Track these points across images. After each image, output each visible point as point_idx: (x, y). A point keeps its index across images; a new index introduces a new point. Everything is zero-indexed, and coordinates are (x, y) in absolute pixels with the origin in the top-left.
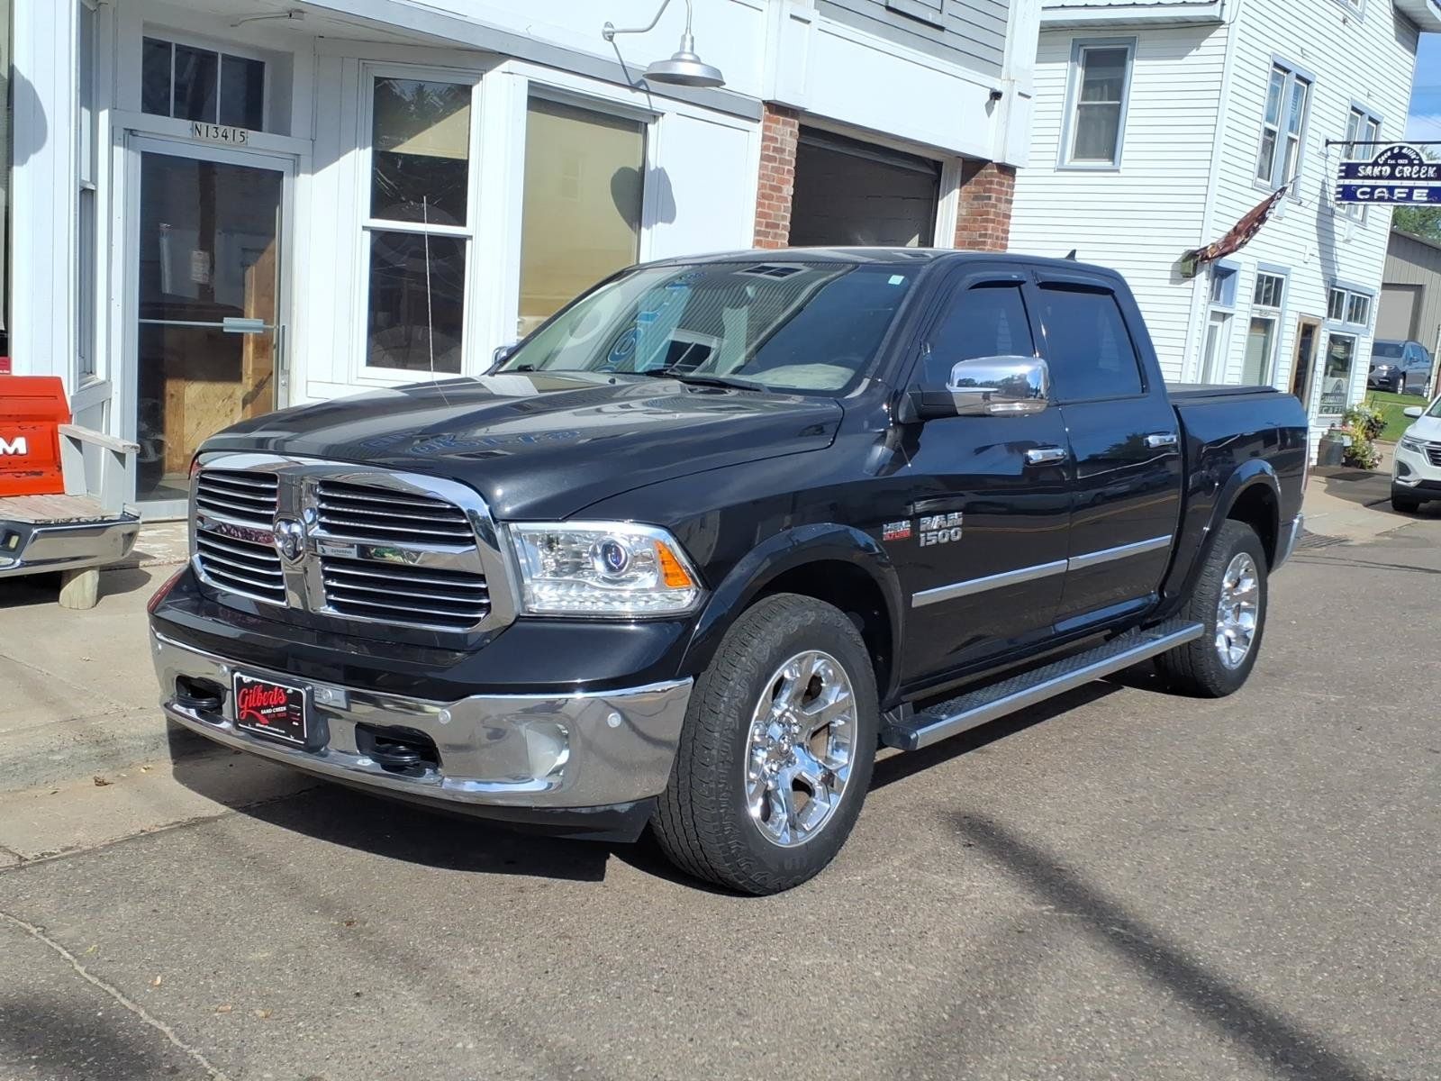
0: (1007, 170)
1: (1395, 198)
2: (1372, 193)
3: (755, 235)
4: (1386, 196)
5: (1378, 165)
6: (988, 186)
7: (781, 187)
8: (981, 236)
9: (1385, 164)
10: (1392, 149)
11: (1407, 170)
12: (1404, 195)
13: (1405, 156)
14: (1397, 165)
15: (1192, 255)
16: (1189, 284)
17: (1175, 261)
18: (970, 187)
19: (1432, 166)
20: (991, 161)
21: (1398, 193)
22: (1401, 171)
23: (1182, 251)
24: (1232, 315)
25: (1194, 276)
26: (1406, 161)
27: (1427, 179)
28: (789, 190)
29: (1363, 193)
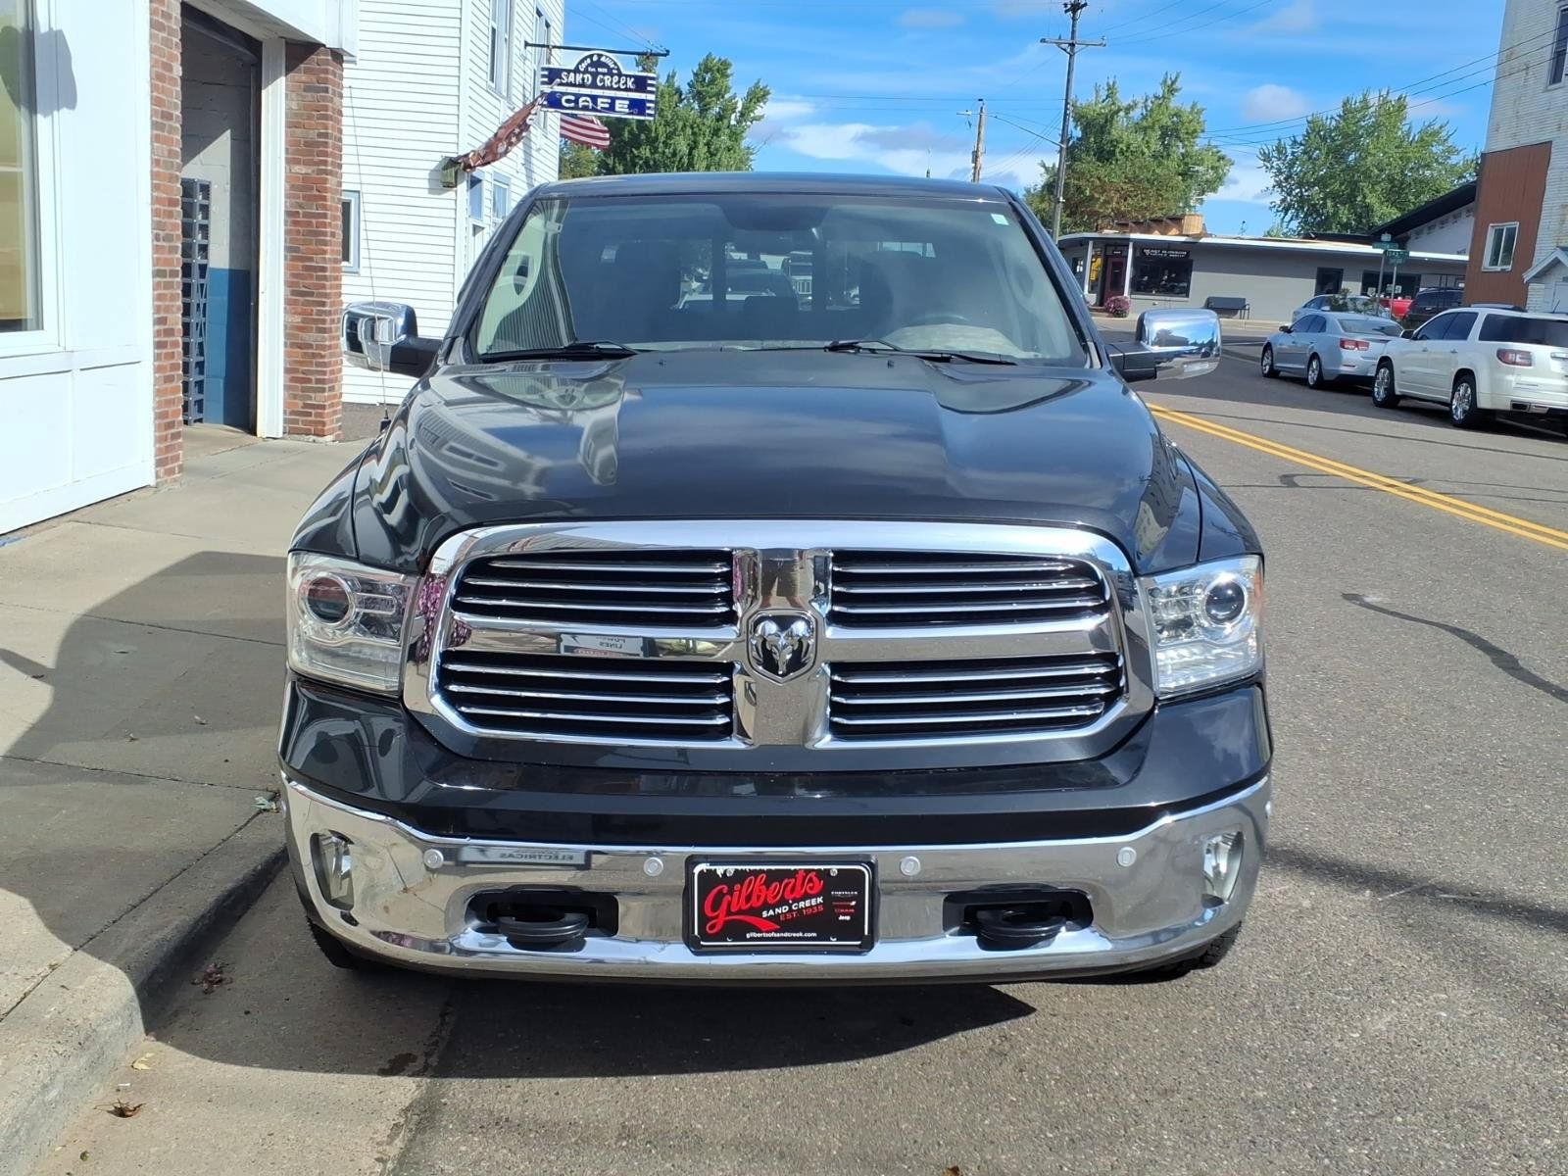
0: (338, 56)
1: (599, 108)
2: (576, 101)
3: (152, 129)
4: (591, 105)
5: (580, 72)
6: (323, 76)
7: (171, 65)
8: (320, 135)
9: (586, 71)
10: (591, 56)
11: (607, 80)
12: (607, 106)
13: (605, 65)
14: (598, 73)
15: (452, 163)
16: (450, 194)
17: (432, 168)
18: (299, 76)
19: (631, 76)
20: (324, 46)
21: (601, 103)
22: (602, 80)
23: (438, 157)
24: (483, 228)
25: (456, 186)
26: (605, 70)
27: (627, 90)
28: (178, 70)
29: (568, 101)
